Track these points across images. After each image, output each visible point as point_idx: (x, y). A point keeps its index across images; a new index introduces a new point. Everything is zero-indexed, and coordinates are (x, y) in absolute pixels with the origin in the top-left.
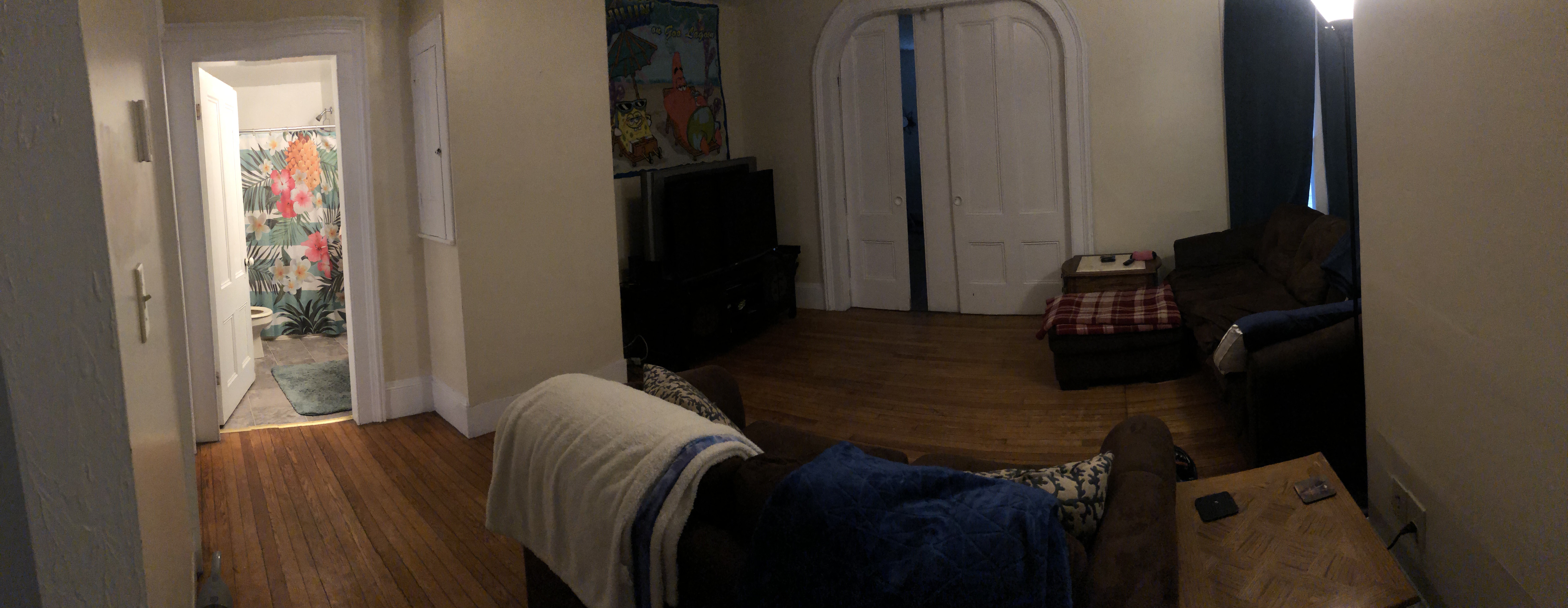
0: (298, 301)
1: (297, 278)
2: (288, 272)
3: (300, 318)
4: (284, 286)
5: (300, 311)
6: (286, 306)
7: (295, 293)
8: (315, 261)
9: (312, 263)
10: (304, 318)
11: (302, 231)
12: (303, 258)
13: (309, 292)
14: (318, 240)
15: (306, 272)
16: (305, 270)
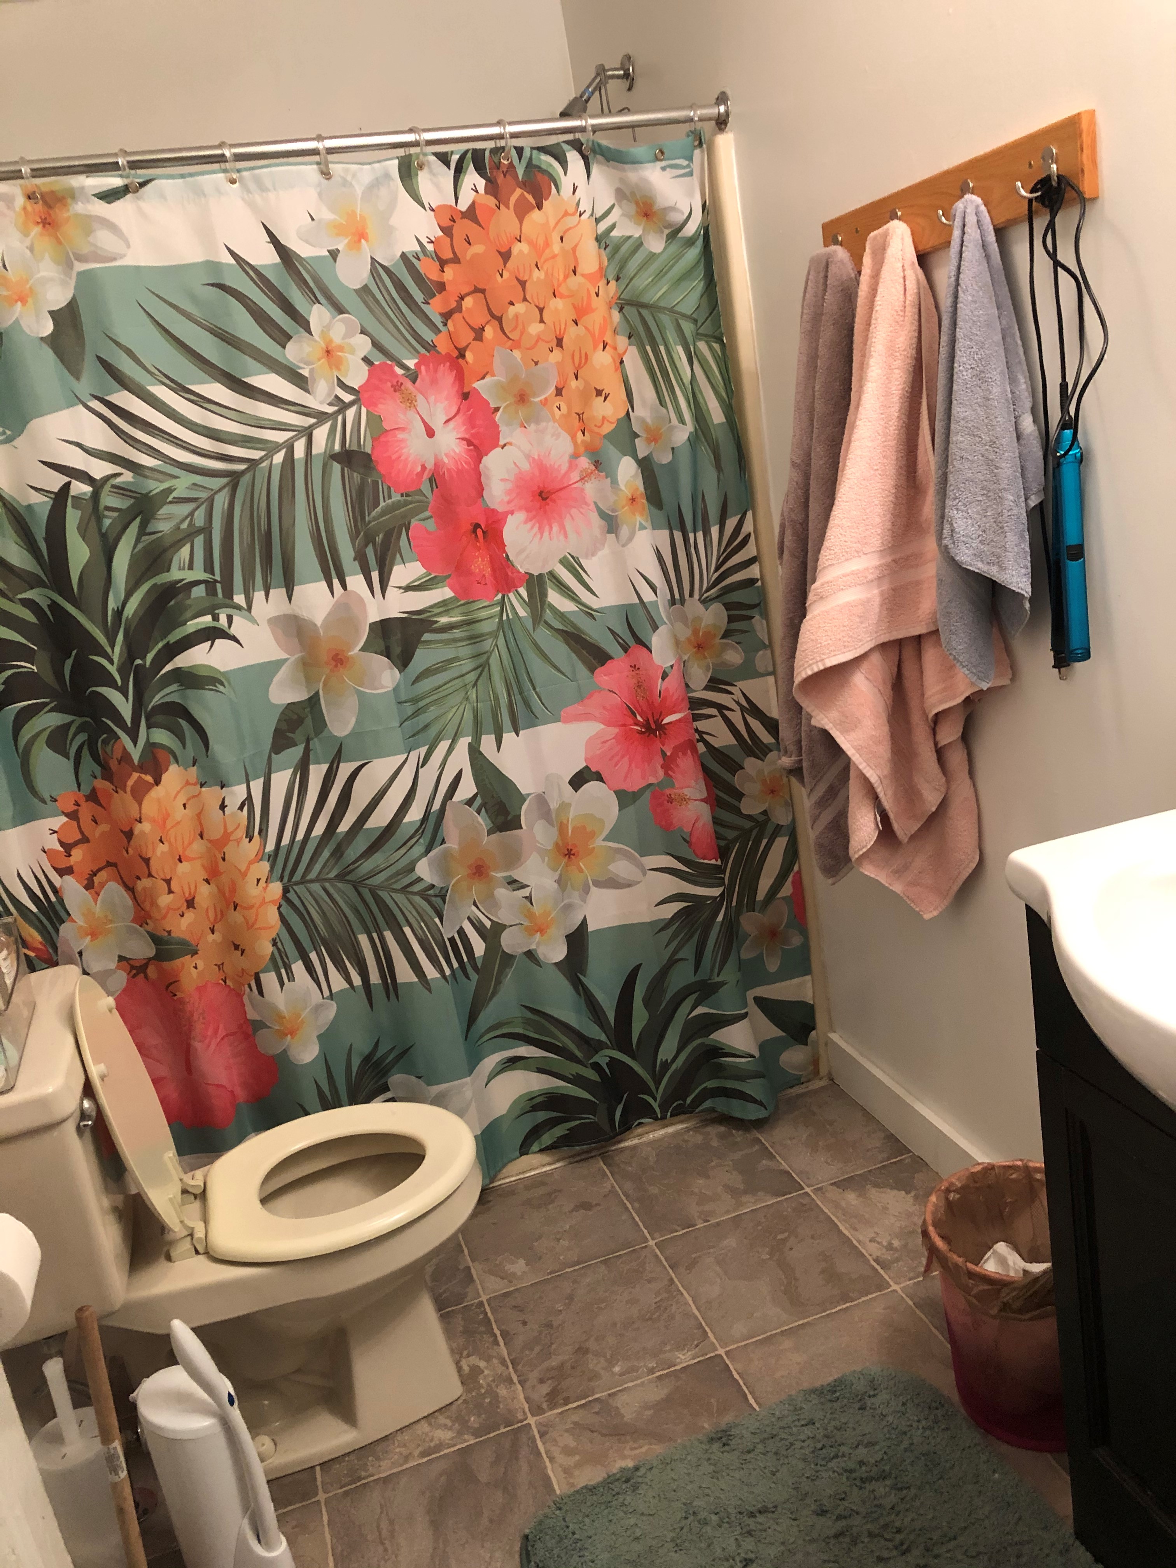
0: (579, 986)
1: (561, 882)
2: (513, 857)
3: (596, 1067)
4: (504, 927)
5: (595, 1032)
6: (527, 1022)
7: (558, 952)
8: (635, 784)
9: (625, 798)
10: (613, 1062)
11: (559, 650)
12: (578, 781)
13: (625, 932)
14: (641, 686)
15: (599, 842)
16: (592, 835)
